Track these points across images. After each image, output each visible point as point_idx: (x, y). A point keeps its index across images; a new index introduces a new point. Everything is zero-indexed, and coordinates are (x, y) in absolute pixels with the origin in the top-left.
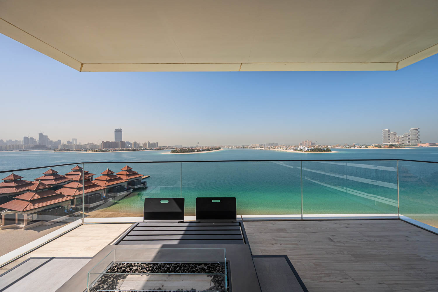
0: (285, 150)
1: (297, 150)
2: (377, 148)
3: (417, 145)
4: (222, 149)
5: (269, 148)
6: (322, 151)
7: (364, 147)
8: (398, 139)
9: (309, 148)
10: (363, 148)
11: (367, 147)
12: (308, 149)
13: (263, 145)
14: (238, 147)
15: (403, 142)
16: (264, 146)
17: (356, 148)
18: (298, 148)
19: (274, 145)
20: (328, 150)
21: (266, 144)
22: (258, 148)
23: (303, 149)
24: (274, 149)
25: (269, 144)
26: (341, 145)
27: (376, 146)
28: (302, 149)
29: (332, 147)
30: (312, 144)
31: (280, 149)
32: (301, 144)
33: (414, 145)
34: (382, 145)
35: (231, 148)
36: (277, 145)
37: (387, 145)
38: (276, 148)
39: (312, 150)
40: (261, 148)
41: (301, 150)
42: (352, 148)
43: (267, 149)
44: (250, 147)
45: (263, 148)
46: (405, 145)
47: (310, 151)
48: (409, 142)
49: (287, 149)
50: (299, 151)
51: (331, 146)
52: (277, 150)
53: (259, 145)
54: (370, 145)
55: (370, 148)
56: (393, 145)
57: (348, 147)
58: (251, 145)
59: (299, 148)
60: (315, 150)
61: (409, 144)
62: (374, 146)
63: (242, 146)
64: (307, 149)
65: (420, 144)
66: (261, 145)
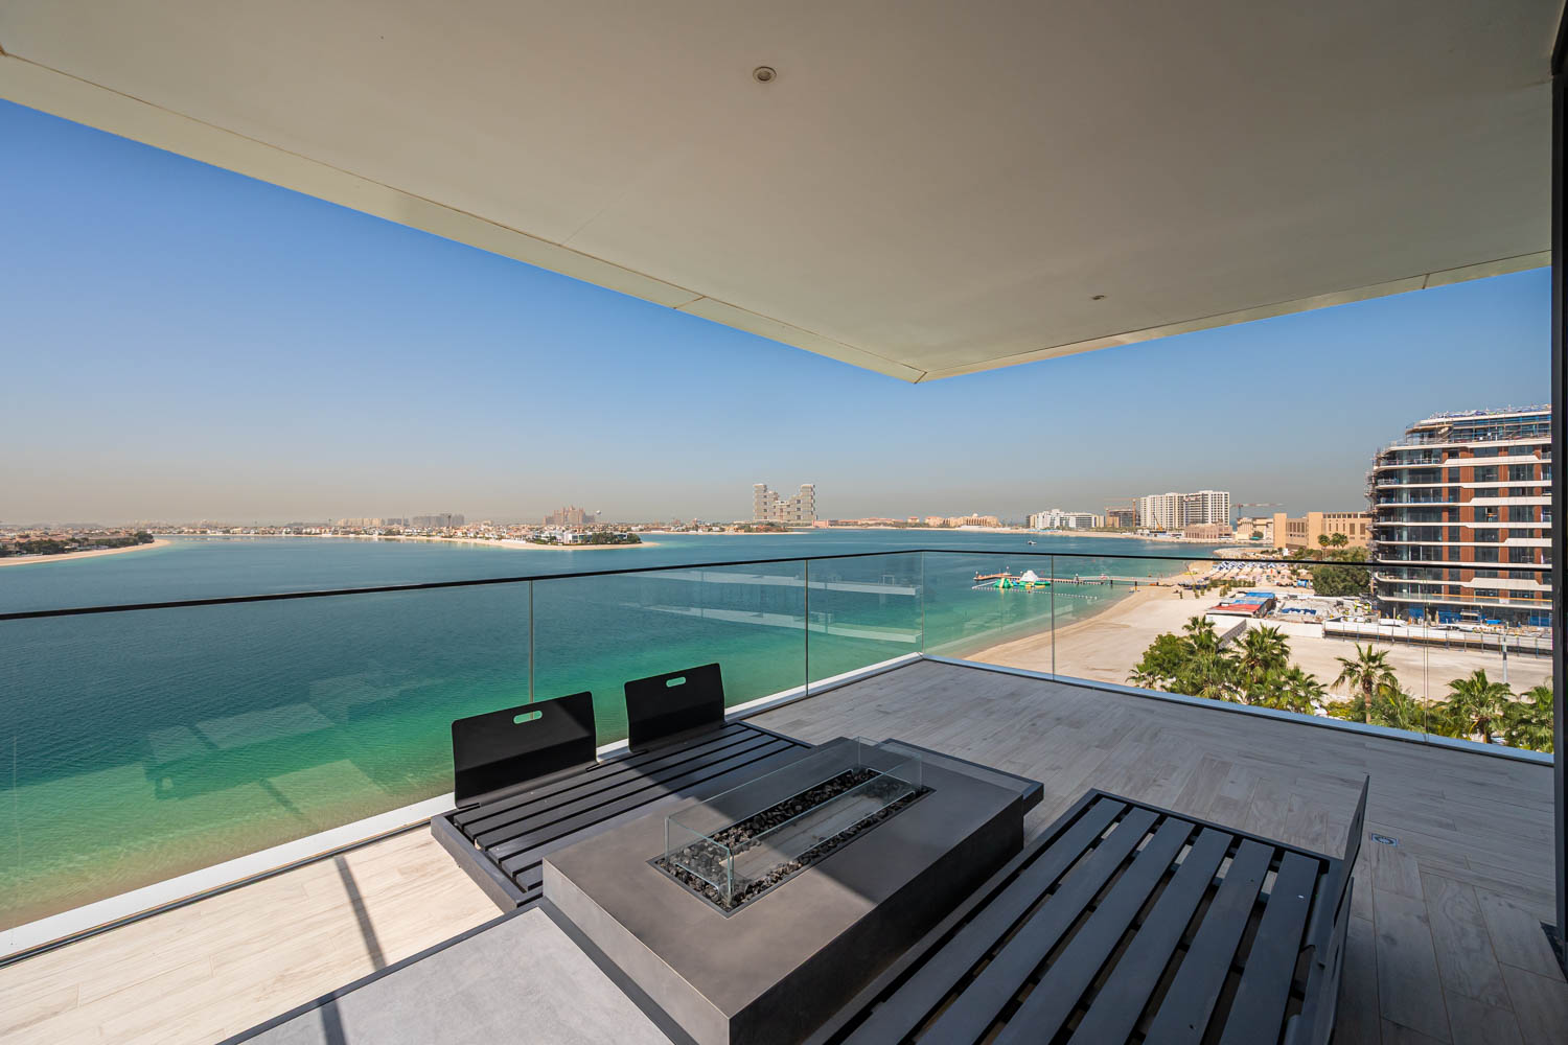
0: (493, 543)
1: (537, 540)
2: (741, 533)
3: (810, 525)
4: (159, 543)
5: (430, 536)
6: (616, 543)
7: (718, 529)
8: (782, 510)
9: (576, 534)
10: (716, 531)
11: (723, 530)
12: (574, 537)
13: (399, 522)
14: (264, 532)
15: (789, 517)
16: (406, 526)
17: (700, 532)
18: (542, 532)
19: (452, 521)
20: (634, 540)
21: (416, 519)
22: (375, 537)
23: (558, 537)
24: (451, 537)
25: (429, 519)
26: (664, 524)
27: (741, 527)
28: (555, 538)
29: (641, 530)
30: (587, 519)
31: (475, 537)
32: (550, 521)
33: (807, 525)
34: (753, 524)
35: (221, 534)
36: (460, 521)
37: (761, 523)
38: (459, 534)
39: (586, 540)
40: (390, 532)
41: (553, 540)
42: (692, 532)
43: (418, 538)
44: (335, 532)
45: (399, 533)
46: (792, 525)
47: (579, 542)
48: (799, 517)
49: (500, 538)
50: (545, 543)
51: (640, 527)
52: (463, 540)
53: (383, 522)
54: (728, 525)
55: (730, 531)
56: (772, 524)
57: (683, 530)
58: (341, 523)
59: (547, 534)
60: (596, 539)
61: (798, 522)
62: (736, 526)
63: (289, 526)
64: (570, 537)
65: (817, 523)
66: (392, 522)
